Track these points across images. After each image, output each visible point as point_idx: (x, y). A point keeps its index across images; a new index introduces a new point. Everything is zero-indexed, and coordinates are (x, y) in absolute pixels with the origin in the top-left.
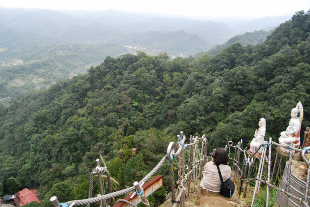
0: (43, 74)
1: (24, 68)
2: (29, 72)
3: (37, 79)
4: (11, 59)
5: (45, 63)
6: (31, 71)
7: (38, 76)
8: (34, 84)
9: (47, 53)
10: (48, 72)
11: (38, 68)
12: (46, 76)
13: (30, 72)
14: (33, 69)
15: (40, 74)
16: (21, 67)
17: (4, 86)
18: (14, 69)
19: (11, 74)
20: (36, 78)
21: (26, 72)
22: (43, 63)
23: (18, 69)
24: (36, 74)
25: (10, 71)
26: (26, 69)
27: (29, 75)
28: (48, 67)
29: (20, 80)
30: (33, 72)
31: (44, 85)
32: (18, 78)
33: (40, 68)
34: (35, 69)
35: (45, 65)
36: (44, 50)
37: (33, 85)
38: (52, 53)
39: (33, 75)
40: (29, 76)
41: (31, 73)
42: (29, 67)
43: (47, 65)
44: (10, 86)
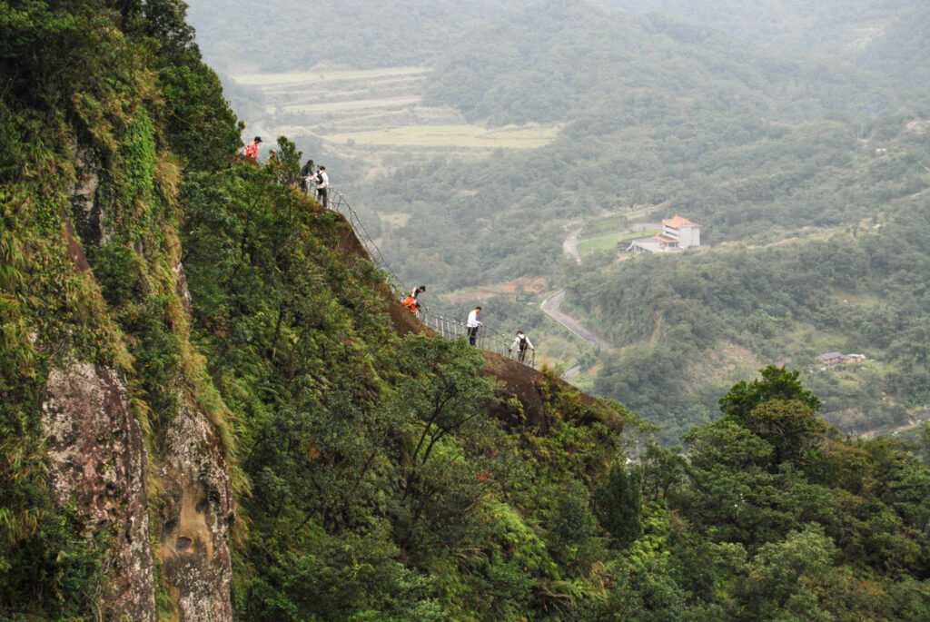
0: (870, 325)
1: (763, 280)
2: (786, 304)
3: (837, 354)
4: (606, 205)
5: (881, 251)
6: (800, 302)
7: (842, 340)
8: (833, 388)
9: (850, 182)
10: (913, 320)
11: (839, 284)
12: (895, 344)
13: (794, 303)
14: (808, 286)
15: (858, 324)
16: (744, 270)
17: (671, 381)
18: (705, 276)
19: (693, 306)
20: (831, 349)
21: (768, 306)
22: (870, 251)
23: (729, 278)
24: (831, 324)
25: (685, 290)
26: (768, 288)
27: (786, 326)
28: (902, 281)
29: (747, 352)
30: (812, 308)
31: (892, 404)
32: (733, 339)
33: (850, 289)
34: (820, 292)
35: (882, 266)
36: (829, 162)
37: (831, 394)
38: (891, 185)
39: (811, 328)
40: (790, 335)
41: (796, 315)
42: (791, 275)
43: (898, 268)
44: (699, 386)
